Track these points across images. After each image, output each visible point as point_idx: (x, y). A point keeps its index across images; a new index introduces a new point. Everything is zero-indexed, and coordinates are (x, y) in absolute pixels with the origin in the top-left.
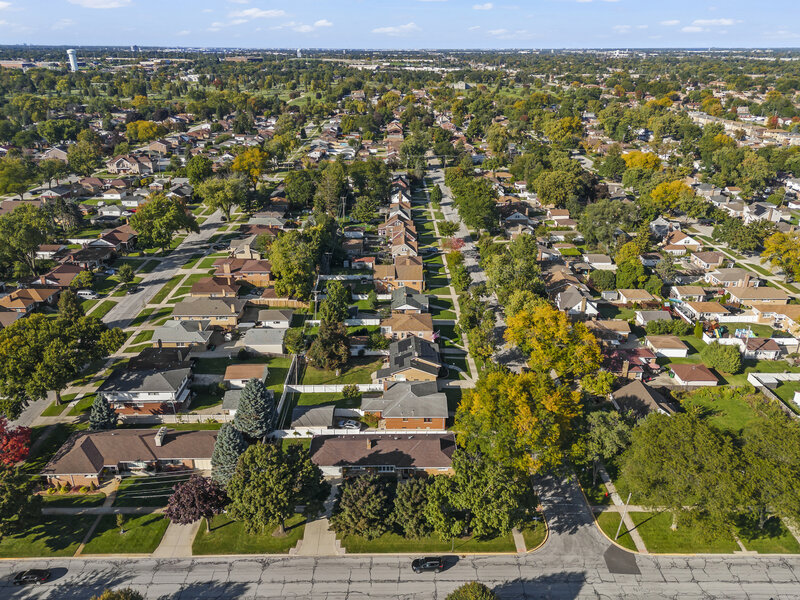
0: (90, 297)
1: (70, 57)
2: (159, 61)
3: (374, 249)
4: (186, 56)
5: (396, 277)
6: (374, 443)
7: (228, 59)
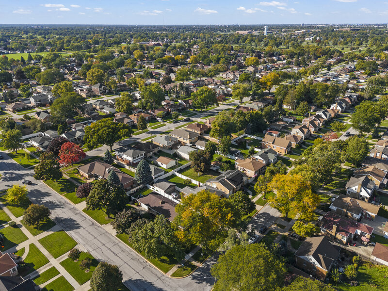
0: (159, 121)
1: (265, 29)
2: (305, 31)
3: (289, 128)
4: (318, 28)
5: (273, 143)
6: (163, 203)
7: (340, 29)
